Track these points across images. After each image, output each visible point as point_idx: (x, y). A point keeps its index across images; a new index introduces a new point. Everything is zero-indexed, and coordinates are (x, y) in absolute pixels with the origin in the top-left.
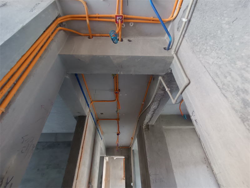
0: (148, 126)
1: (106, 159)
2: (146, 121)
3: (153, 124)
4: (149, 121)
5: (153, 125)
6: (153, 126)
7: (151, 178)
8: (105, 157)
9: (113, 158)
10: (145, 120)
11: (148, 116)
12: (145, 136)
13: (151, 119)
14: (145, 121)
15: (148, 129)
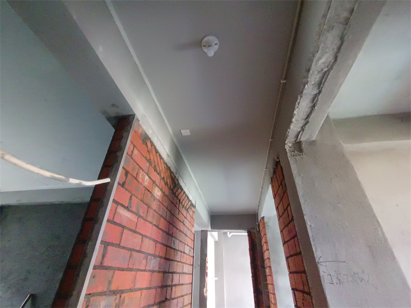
0: (298, 146)
1: (213, 236)
2: (294, 127)
3: (314, 139)
4: (303, 129)
5: (314, 141)
6: (312, 143)
7: (322, 269)
8: (209, 233)
9: (226, 233)
10: (291, 122)
11: (302, 107)
12: (293, 167)
13: (308, 116)
14: (292, 127)
15: (301, 150)
